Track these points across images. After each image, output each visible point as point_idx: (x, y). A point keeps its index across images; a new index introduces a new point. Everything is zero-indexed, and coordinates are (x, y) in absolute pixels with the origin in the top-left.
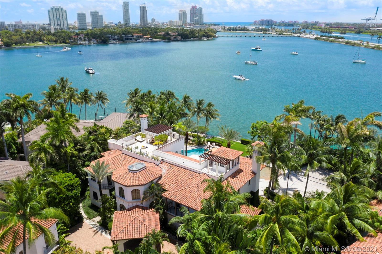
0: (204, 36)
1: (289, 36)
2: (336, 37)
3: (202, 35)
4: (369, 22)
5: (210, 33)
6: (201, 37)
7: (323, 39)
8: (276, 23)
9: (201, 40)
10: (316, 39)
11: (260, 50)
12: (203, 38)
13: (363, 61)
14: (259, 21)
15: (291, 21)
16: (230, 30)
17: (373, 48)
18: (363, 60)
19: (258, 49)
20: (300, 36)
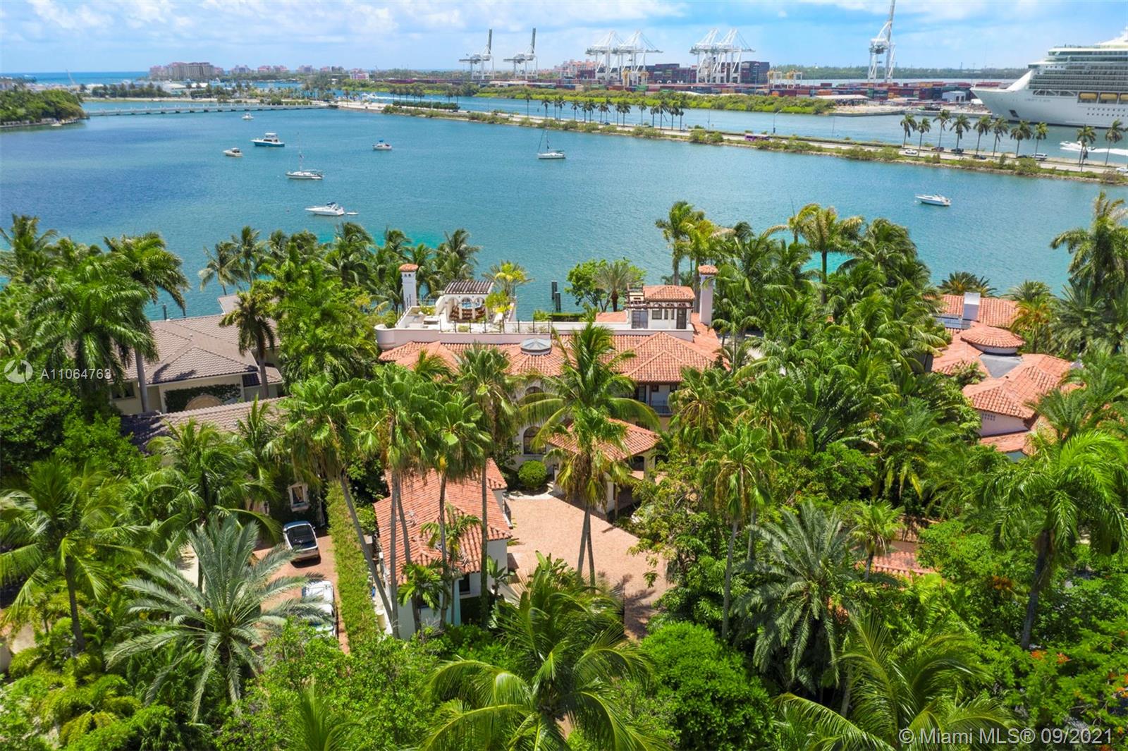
0: (46, 114)
1: (292, 106)
2: (437, 106)
3: (40, 111)
4: (477, 67)
5: (66, 104)
6: (38, 118)
7: (407, 111)
8: (222, 72)
9: (40, 128)
10: (387, 111)
11: (279, 143)
12: (43, 120)
13: (560, 155)
14: (167, 68)
15: (264, 67)
16: (102, 96)
17: (541, 126)
18: (558, 152)
19: (273, 143)
20: (336, 107)
